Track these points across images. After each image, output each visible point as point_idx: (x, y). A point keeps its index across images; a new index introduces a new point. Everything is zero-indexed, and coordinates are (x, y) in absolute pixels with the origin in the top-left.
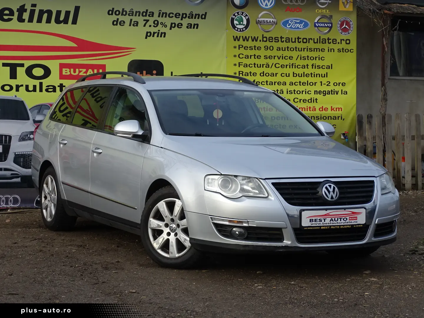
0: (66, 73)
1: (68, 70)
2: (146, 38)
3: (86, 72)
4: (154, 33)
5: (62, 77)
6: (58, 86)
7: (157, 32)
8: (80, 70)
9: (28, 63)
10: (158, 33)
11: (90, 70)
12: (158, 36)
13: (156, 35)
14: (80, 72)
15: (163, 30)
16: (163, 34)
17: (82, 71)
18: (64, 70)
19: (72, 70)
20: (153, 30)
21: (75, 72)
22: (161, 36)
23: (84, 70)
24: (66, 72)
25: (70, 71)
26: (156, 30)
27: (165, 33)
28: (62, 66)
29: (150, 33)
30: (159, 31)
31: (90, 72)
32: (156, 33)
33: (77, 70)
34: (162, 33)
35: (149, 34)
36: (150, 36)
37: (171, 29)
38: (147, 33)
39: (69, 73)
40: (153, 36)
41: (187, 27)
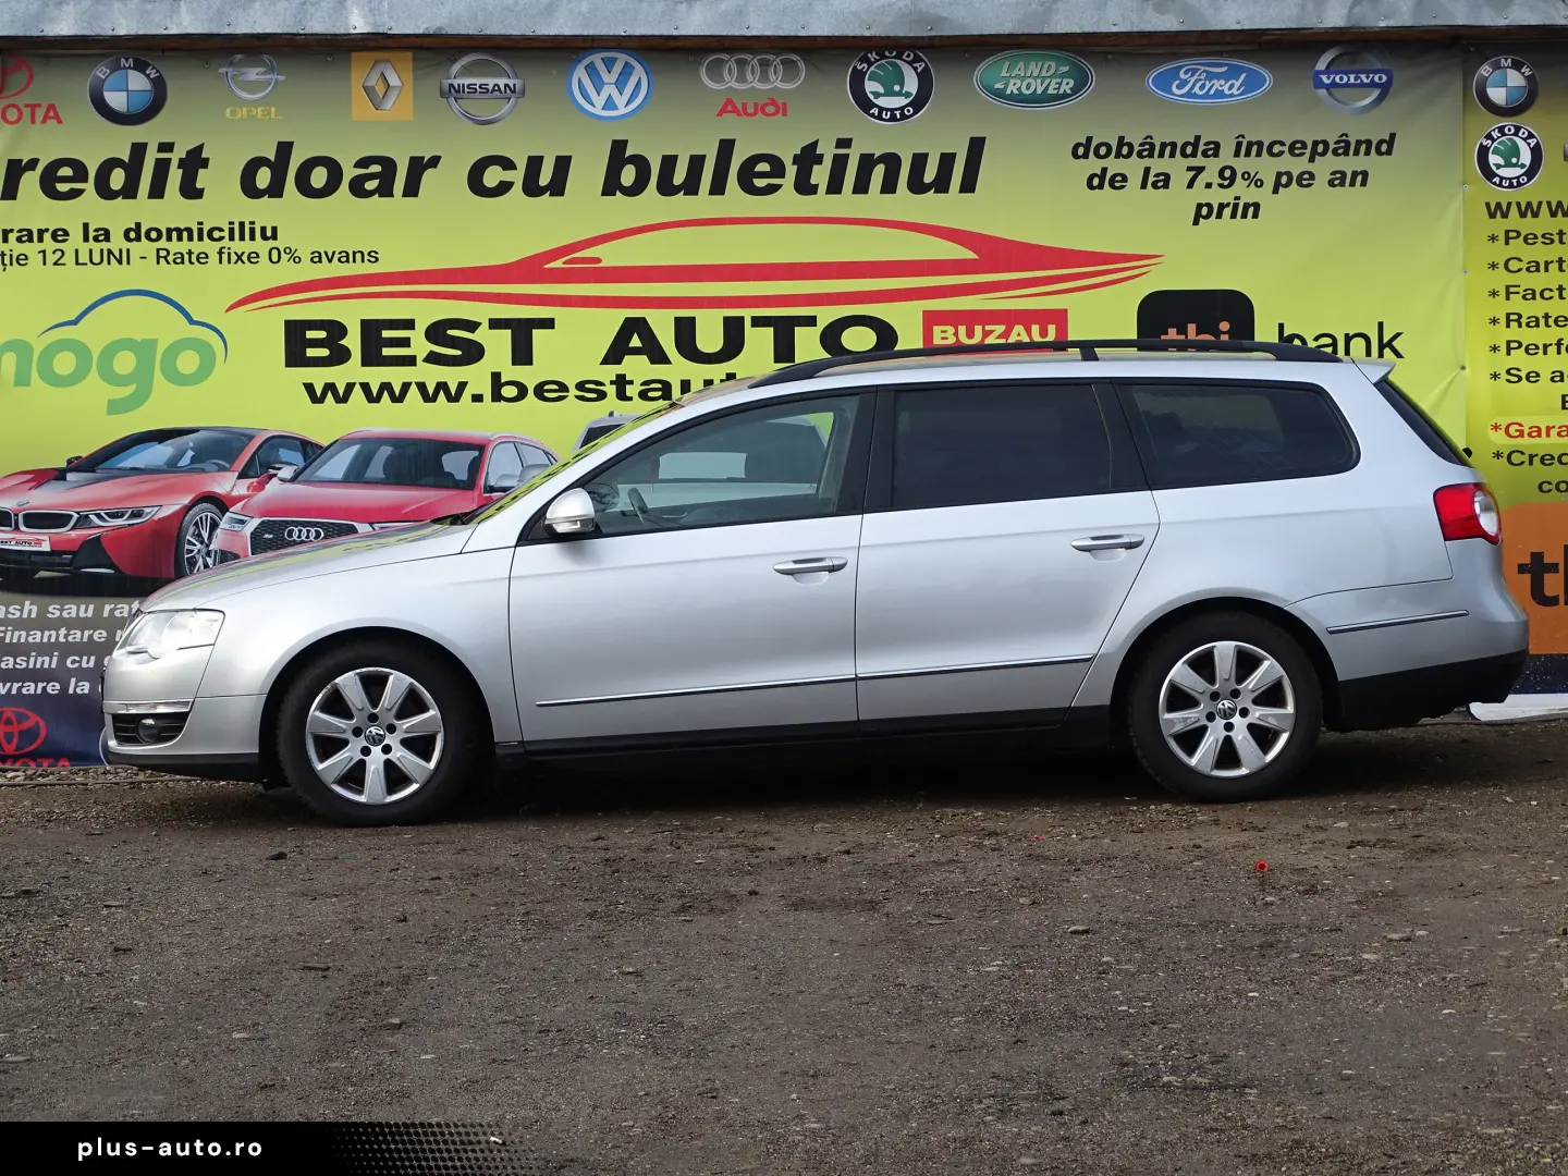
0: (943, 338)
1: (951, 329)
2: (1196, 222)
3: (1006, 335)
4: (1222, 207)
7: (1232, 201)
9: (827, 315)
10: (1236, 206)
11: (1019, 328)
12: (1233, 216)
13: (1227, 212)
14: (986, 334)
15: (1248, 194)
16: (1251, 210)
17: (992, 332)
18: (937, 330)
19: (962, 329)
20: (1217, 196)
21: (970, 334)
22: (1244, 216)
23: (1000, 329)
24: (944, 335)
25: (956, 334)
26: (1227, 196)
27: (1257, 206)
28: (931, 319)
29: (1209, 206)
30: (1237, 198)
31: (1019, 335)
32: (1228, 205)
33: (978, 329)
34: (1247, 206)
35: (1204, 211)
36: (1208, 216)
37: (1275, 191)
38: (1200, 206)
39: (951, 340)
40: (1219, 216)
41: (1331, 183)
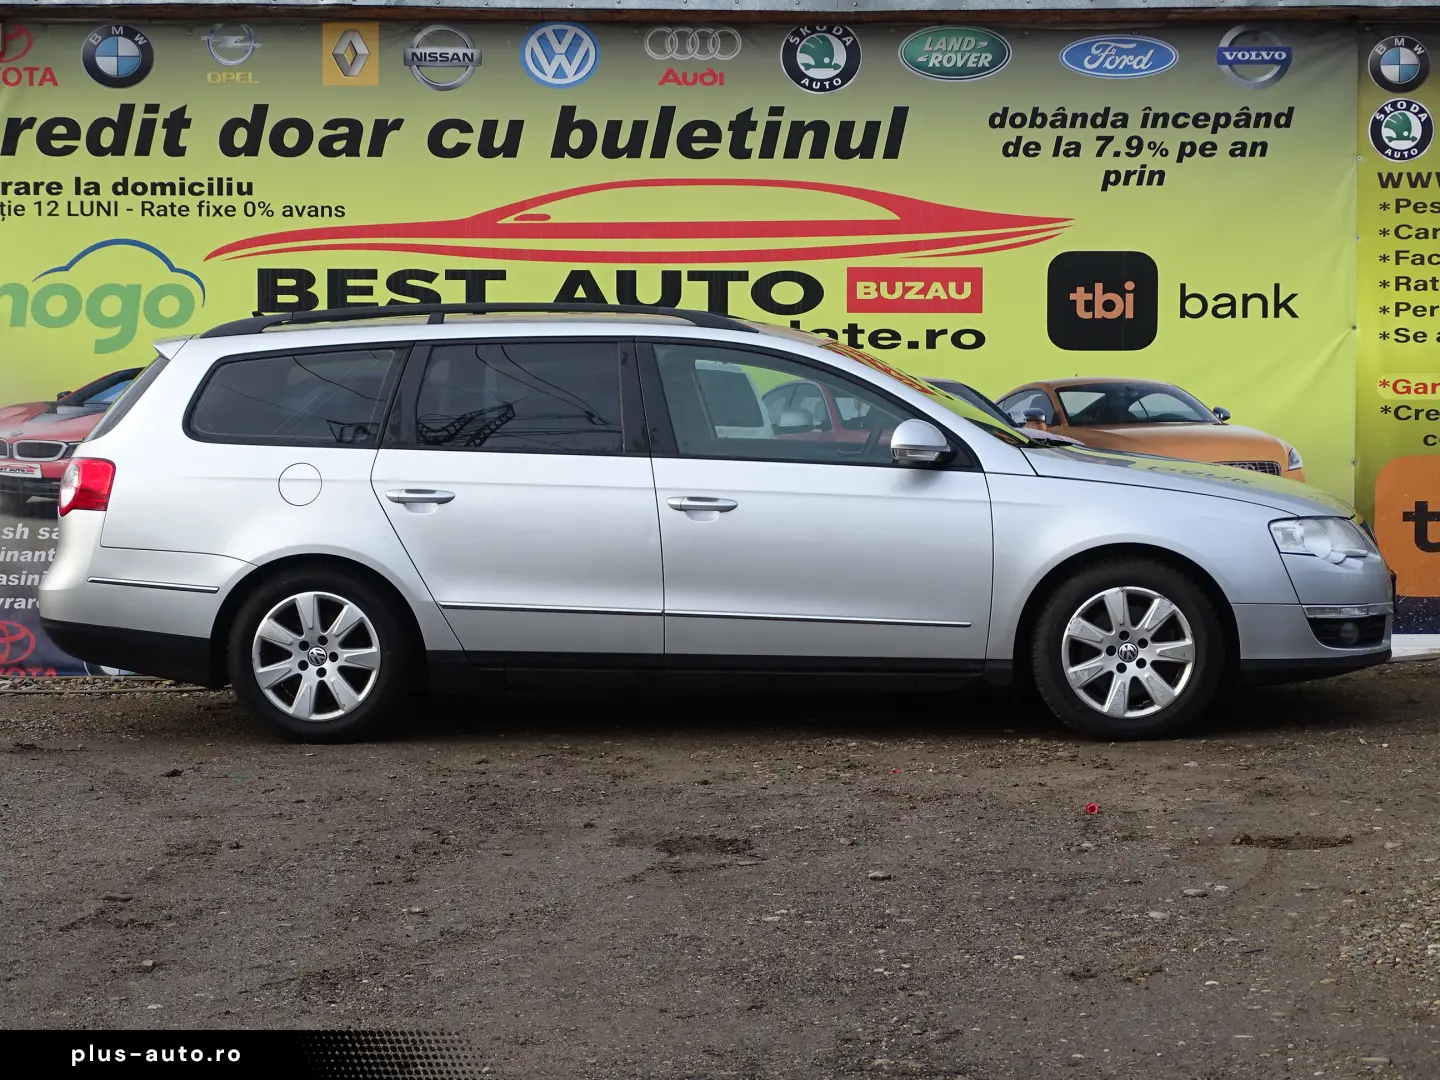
0: (866, 294)
1: (873, 285)
2: (1104, 188)
3: (924, 291)
4: (1129, 174)
5: (855, 305)
6: (844, 331)
7: (1139, 169)
8: (908, 284)
9: (758, 271)
10: (1142, 174)
11: (937, 285)
12: (1140, 182)
13: (1134, 179)
14: (906, 290)
15: (1154, 163)
16: (1157, 177)
17: (911, 288)
18: (860, 285)
19: (884, 285)
20: (1124, 164)
21: (891, 290)
22: (1150, 183)
23: (920, 285)
24: (867, 290)
25: (878, 290)
26: (1134, 164)
27: (1162, 174)
28: (855, 275)
29: (1117, 173)
30: (1144, 166)
31: (937, 291)
32: (1135, 172)
34: (1152, 174)
35: (1113, 178)
36: (1115, 183)
37: (1180, 160)
38: (1108, 174)
39: (874, 295)
40: (1126, 183)
41: (1232, 153)
